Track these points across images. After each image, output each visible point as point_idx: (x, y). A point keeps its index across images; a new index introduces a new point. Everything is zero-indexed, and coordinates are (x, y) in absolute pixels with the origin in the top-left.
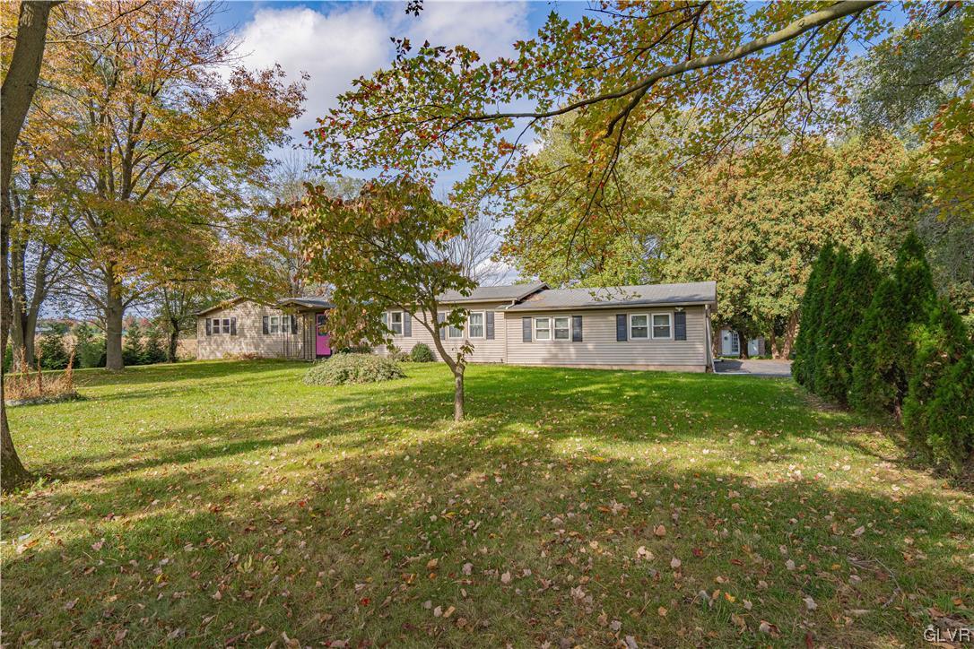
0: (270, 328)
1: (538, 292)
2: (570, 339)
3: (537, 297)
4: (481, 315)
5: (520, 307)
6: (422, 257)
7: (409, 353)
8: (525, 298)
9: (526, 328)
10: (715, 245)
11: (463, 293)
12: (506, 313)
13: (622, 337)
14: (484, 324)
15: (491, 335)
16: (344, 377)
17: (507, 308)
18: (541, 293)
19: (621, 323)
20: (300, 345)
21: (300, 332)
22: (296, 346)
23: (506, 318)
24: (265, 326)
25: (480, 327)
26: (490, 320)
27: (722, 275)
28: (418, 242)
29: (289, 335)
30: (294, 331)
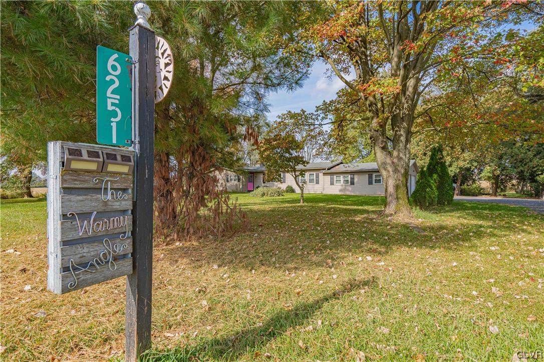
0: (229, 180)
1: (338, 165)
2: (349, 184)
3: (337, 167)
4: (313, 174)
5: (329, 172)
6: (291, 154)
7: (285, 189)
8: (332, 167)
9: (332, 180)
10: (420, 143)
11: (304, 166)
12: (324, 173)
13: (370, 183)
14: (315, 178)
15: (317, 182)
16: (263, 195)
17: (324, 171)
18: (339, 166)
19: (370, 177)
20: (241, 187)
21: (241, 181)
22: (239, 187)
23: (323, 175)
24: (227, 178)
25: (313, 179)
26: (317, 176)
27: (424, 157)
28: (290, 151)
29: (236, 182)
30: (239, 180)
